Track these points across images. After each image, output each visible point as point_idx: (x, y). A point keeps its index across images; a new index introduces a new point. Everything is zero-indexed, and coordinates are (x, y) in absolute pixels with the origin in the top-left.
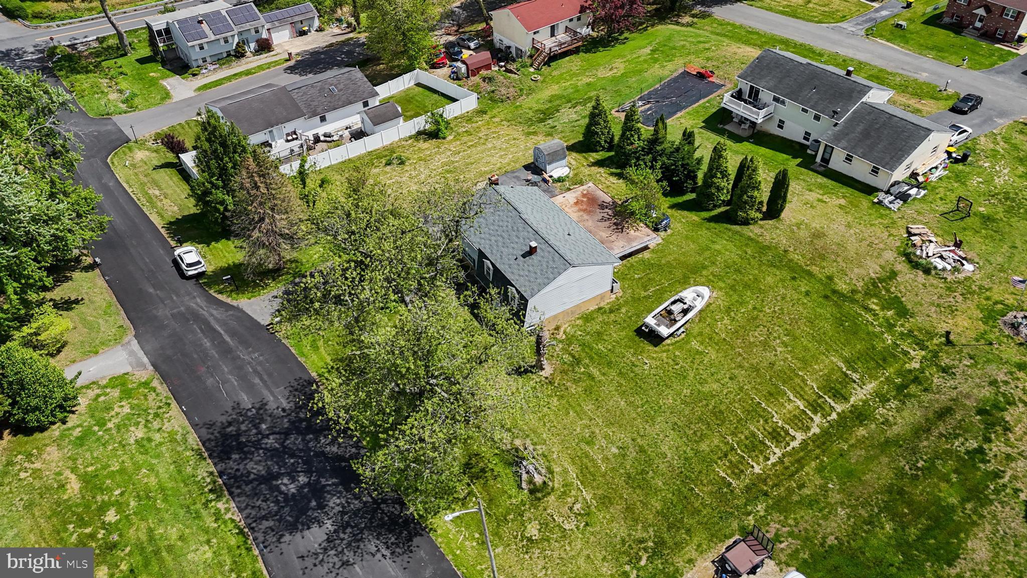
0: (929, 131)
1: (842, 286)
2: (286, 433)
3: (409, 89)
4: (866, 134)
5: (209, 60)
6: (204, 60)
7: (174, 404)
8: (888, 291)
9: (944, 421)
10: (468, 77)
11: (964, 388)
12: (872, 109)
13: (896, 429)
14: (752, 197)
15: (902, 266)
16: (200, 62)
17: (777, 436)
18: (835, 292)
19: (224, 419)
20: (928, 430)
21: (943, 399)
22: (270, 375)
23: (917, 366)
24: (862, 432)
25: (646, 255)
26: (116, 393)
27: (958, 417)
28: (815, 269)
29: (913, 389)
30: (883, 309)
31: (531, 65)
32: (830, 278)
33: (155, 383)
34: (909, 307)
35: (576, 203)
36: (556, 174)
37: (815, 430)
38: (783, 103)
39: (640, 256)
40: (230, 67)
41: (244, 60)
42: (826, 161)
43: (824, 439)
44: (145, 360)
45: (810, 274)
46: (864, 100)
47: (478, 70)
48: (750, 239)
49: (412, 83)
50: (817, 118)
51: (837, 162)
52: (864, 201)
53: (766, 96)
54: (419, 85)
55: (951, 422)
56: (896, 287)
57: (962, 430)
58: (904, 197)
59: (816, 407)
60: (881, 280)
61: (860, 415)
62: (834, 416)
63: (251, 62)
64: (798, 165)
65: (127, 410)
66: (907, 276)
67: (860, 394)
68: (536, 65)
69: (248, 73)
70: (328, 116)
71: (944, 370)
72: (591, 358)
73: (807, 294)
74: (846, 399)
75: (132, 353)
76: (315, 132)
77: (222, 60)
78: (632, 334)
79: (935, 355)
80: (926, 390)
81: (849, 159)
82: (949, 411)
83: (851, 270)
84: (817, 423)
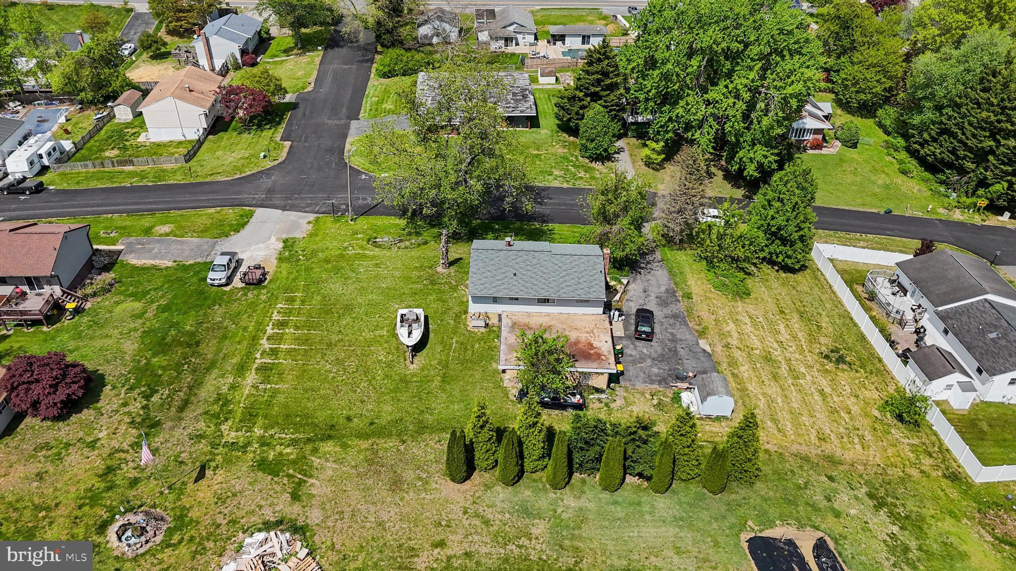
1: (328, 447)
8: (289, 476)
9: (182, 400)
11: (177, 433)
13: (213, 376)
15: (294, 511)
17: (282, 324)
18: (330, 437)
20: (190, 388)
21: (189, 414)
23: (223, 427)
24: (235, 360)
27: (173, 409)
28: (365, 444)
29: (216, 408)
30: (281, 454)
32: (344, 446)
34: (260, 474)
43: (255, 339)
45: (366, 436)
55: (177, 403)
56: (284, 484)
57: (166, 404)
59: (274, 352)
60: (301, 483)
61: (241, 369)
62: (258, 356)
66: (285, 507)
67: (251, 377)
71: (201, 437)
73: (349, 419)
74: (257, 369)
79: (214, 446)
80: (206, 413)
82: (181, 409)
83: (334, 470)
84: (265, 344)
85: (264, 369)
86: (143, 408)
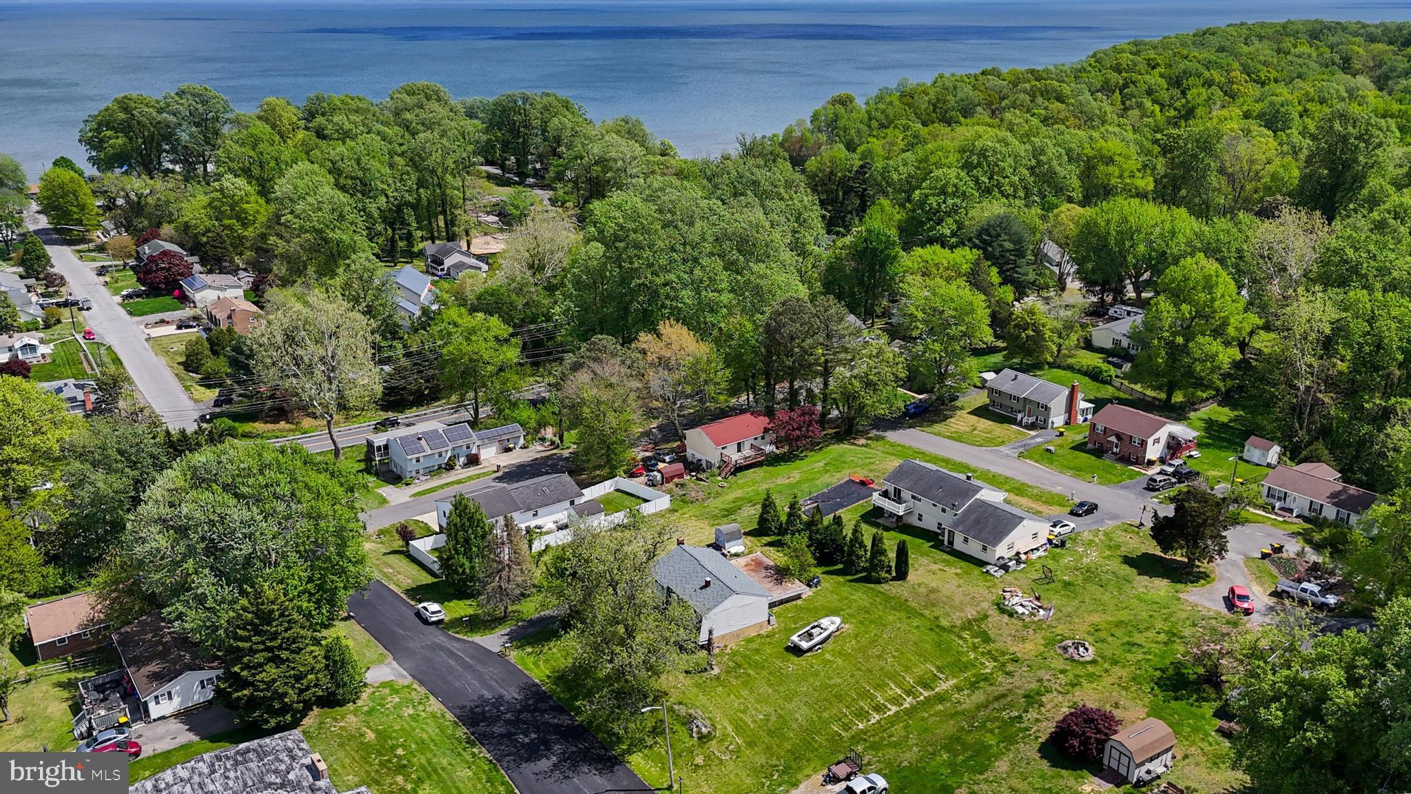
0: (1022, 519)
1: (944, 623)
2: (520, 712)
3: (609, 494)
4: (977, 522)
5: (421, 472)
6: (418, 472)
7: (432, 697)
8: (979, 627)
9: (999, 701)
10: (662, 484)
11: (1018, 684)
12: (983, 504)
13: (964, 706)
14: (880, 561)
15: (993, 612)
16: (414, 474)
17: (878, 708)
18: (938, 626)
19: (472, 704)
20: (986, 706)
21: (1002, 690)
22: (503, 681)
23: (989, 671)
24: (940, 707)
25: (799, 602)
26: (387, 691)
27: (1009, 699)
28: (926, 613)
29: (982, 684)
30: (972, 637)
31: (719, 475)
32: (937, 618)
33: (415, 686)
34: (992, 637)
35: (746, 565)
36: (733, 550)
37: (907, 705)
38: (920, 500)
39: (794, 603)
40: (440, 478)
41: (453, 472)
42: (951, 543)
43: (910, 712)
44: (405, 673)
45: (922, 615)
46: (978, 496)
47: (672, 478)
48: (880, 592)
49: (612, 489)
50: (944, 511)
51: (959, 545)
52: (976, 571)
53: (906, 495)
54: (618, 490)
55: (1003, 702)
56: (985, 624)
57: (1010, 706)
58: (1005, 567)
59: (909, 693)
60: (975, 620)
61: (941, 698)
62: (922, 698)
63: (460, 473)
64: (931, 547)
65: (397, 700)
66: (995, 616)
67: (942, 687)
68: (723, 475)
69: (459, 482)
70: (540, 511)
71: (1007, 674)
72: (749, 664)
73: (917, 627)
74: (933, 689)
75: (393, 669)
76: (527, 524)
77: (434, 472)
78: (781, 650)
79: (1004, 665)
80: (991, 684)
81: (966, 540)
82: (1004, 696)
83: (954, 613)
84: (908, 702)
85: (926, 686)
86: (1027, 712)
